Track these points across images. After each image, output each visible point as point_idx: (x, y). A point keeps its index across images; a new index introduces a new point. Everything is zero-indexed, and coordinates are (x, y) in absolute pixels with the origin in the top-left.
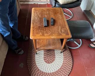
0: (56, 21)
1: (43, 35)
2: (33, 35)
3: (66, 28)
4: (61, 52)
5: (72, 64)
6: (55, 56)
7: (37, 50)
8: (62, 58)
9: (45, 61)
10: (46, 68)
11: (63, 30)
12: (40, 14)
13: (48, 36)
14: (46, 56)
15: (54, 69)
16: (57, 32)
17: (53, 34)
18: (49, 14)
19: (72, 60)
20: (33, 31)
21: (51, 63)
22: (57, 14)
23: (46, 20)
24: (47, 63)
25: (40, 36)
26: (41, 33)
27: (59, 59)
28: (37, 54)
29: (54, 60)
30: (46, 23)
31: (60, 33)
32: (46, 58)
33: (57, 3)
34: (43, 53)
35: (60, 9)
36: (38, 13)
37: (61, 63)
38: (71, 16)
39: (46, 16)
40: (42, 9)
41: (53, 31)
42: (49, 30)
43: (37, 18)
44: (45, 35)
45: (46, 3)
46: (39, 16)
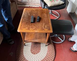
0: (42, 19)
1: (29, 29)
2: (21, 29)
3: (49, 25)
4: (46, 46)
5: (54, 56)
6: (40, 48)
7: (25, 42)
8: (46, 50)
9: (32, 52)
10: (32, 58)
11: (46, 26)
12: (30, 13)
13: (33, 30)
14: (33, 48)
15: (38, 59)
16: (41, 28)
17: (37, 29)
18: (37, 13)
19: (55, 53)
20: (21, 25)
21: (36, 54)
22: (43, 14)
23: (33, 18)
24: (33, 53)
25: (26, 29)
26: (27, 27)
27: (43, 51)
28: (25, 45)
29: (39, 52)
30: (33, 20)
31: (43, 28)
32: (33, 49)
33: (46, 5)
34: (31, 45)
35: (47, 10)
36: (28, 12)
37: (45, 55)
38: (58, 17)
39: (34, 15)
40: (32, 9)
41: (38, 27)
42: (34, 25)
43: (26, 16)
44: (31, 29)
45: (39, 6)
46: (29, 14)
